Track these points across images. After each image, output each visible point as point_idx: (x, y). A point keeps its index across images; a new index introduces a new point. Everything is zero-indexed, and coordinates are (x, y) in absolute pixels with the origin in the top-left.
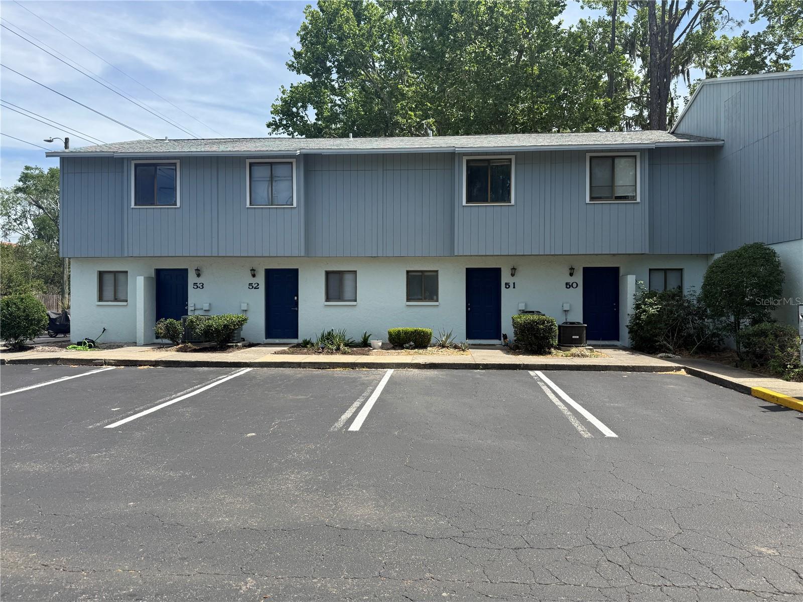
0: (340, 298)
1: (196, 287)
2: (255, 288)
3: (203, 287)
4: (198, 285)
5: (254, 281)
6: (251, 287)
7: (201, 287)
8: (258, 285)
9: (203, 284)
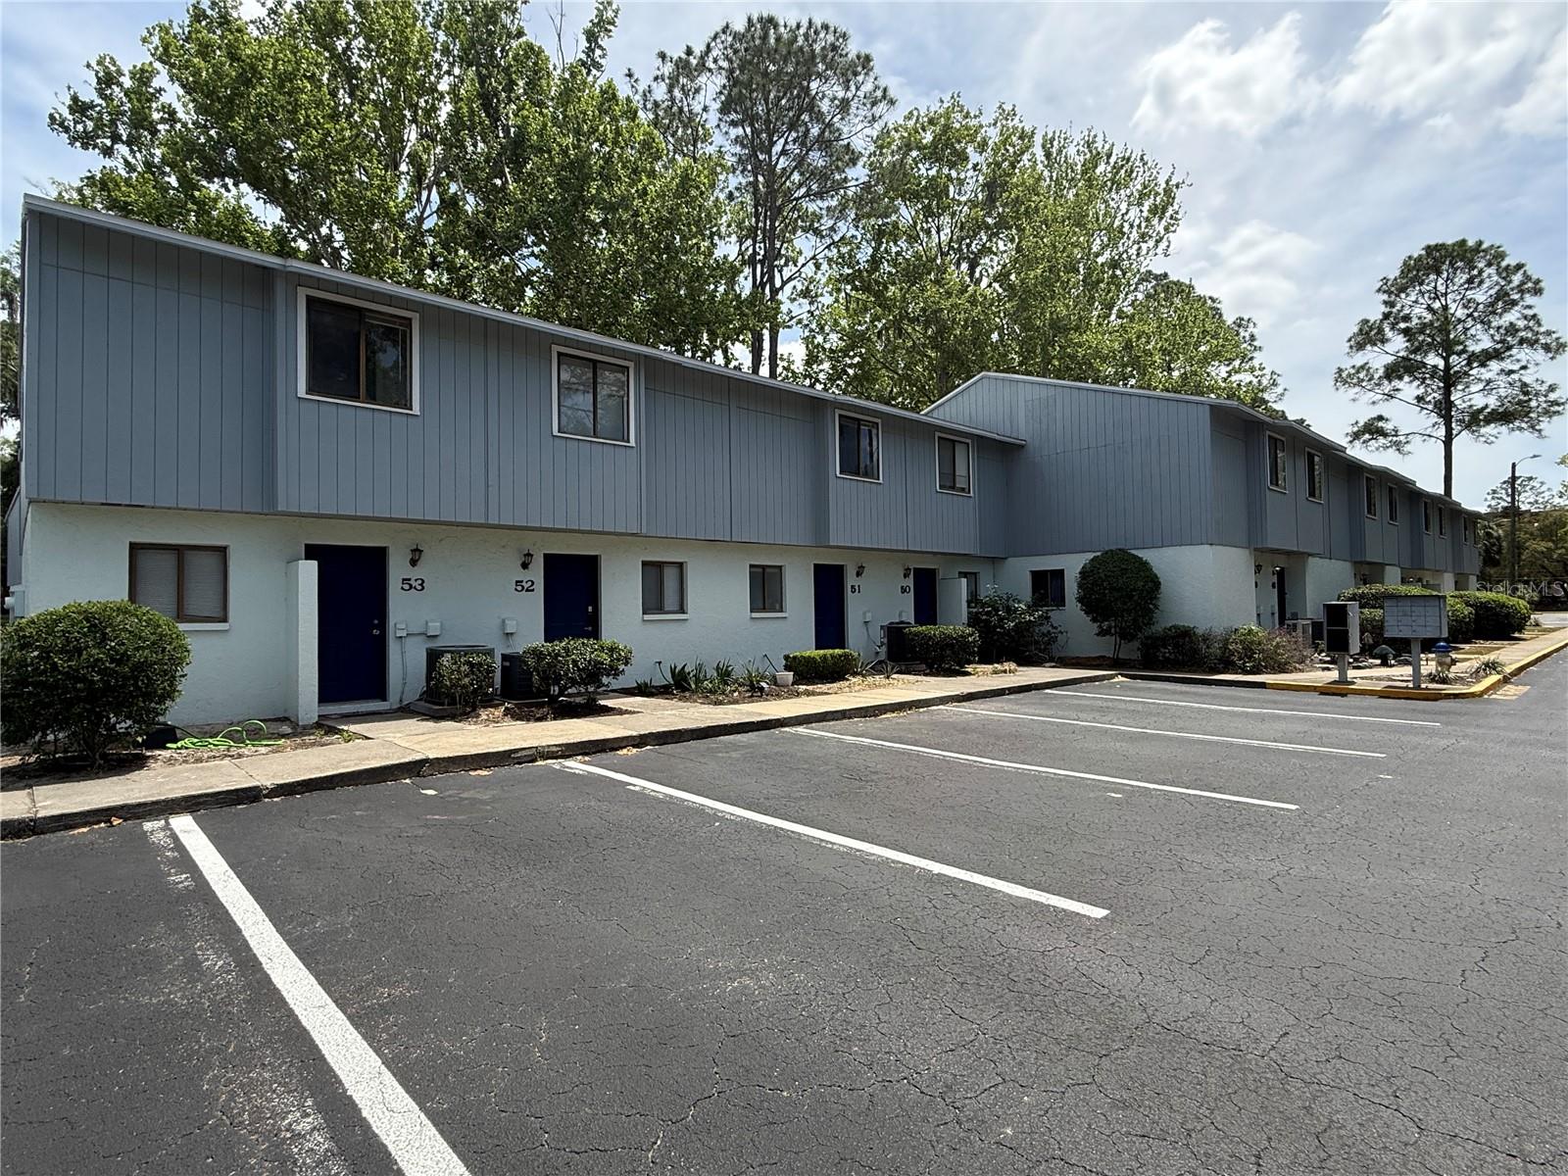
0: (660, 610)
1: (407, 587)
2: (527, 590)
3: (423, 588)
4: (412, 582)
5: (525, 576)
6: (519, 588)
7: (419, 588)
8: (533, 583)
9: (423, 581)
